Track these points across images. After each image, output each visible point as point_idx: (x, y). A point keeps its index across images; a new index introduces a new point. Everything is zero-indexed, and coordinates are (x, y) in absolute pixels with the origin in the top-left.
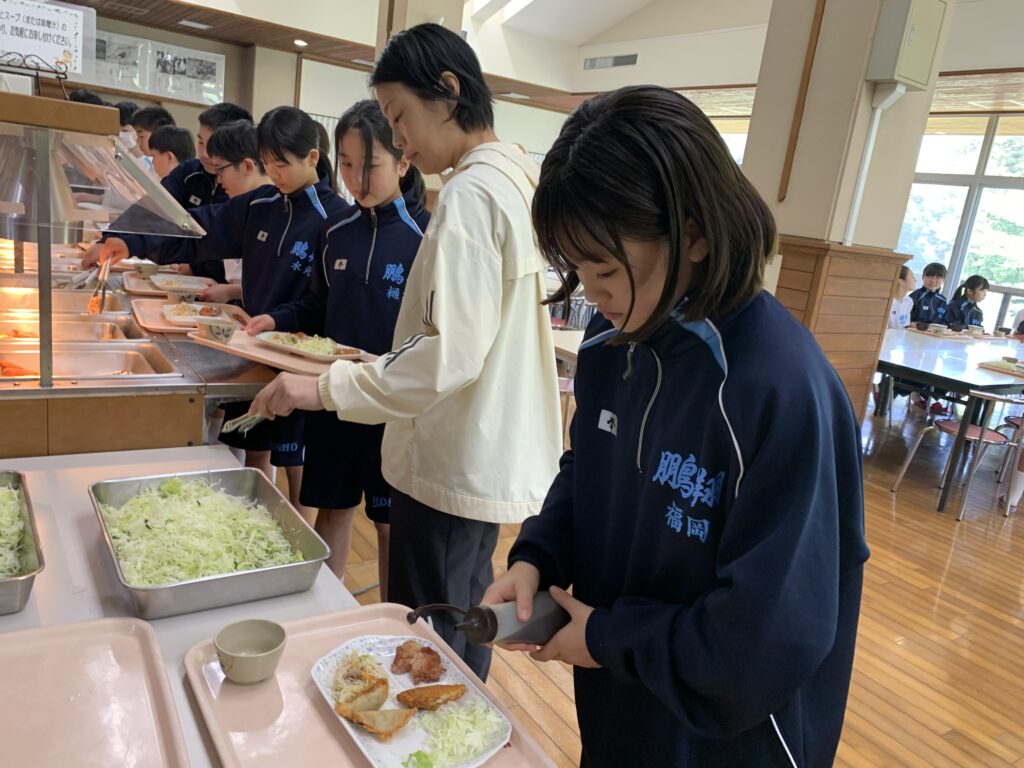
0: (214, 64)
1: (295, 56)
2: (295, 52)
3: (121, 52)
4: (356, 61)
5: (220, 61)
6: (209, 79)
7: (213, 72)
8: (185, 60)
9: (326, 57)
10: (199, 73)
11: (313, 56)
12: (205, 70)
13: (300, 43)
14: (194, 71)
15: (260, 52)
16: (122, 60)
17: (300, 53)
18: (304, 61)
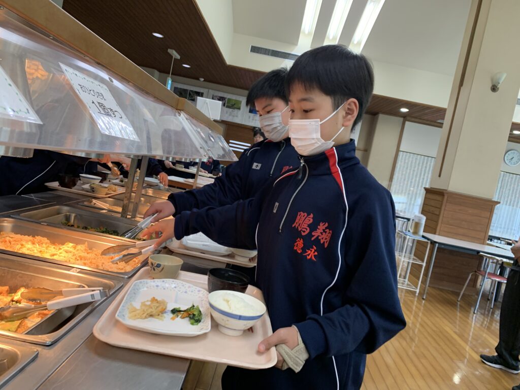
1: (402, 119)
2: (401, 117)
4: (439, 121)
9: (420, 119)
11: (413, 119)
13: (404, 110)
15: (381, 117)
17: (405, 117)
18: (407, 123)
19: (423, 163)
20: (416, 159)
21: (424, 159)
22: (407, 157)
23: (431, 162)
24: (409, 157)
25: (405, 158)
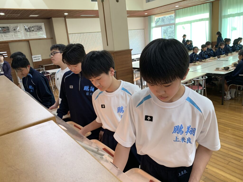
0: (41, 26)
3: (14, 29)
4: (81, 16)
5: (43, 25)
6: (41, 31)
7: (41, 28)
8: (33, 27)
9: (72, 16)
10: (37, 30)
11: (70, 17)
12: (39, 28)
13: (66, 14)
14: (36, 29)
15: (53, 19)
16: (15, 31)
17: (65, 17)
18: (67, 19)
19: (79, 37)
20: (76, 36)
21: (79, 35)
22: (72, 36)
23: (82, 36)
24: (73, 35)
25: (71, 37)
